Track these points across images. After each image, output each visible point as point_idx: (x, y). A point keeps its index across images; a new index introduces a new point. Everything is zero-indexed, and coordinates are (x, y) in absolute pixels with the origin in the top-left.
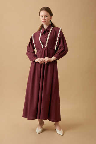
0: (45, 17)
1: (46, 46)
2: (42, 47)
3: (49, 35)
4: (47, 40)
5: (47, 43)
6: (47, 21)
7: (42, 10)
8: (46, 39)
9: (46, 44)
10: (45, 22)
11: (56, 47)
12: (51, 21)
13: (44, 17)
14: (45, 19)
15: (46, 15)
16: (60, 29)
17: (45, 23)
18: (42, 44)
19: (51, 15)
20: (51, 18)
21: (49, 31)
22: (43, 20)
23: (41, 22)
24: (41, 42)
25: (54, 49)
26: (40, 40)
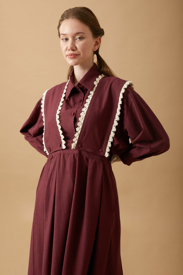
0: (74, 39)
1: (73, 146)
2: (61, 146)
3: (87, 106)
4: (78, 124)
5: (77, 135)
6: (82, 55)
7: (64, 17)
8: (76, 121)
9: (74, 137)
10: (74, 56)
11: (108, 150)
12: (96, 52)
13: (70, 39)
15: (77, 34)
18: (62, 137)
19: (97, 32)
20: (97, 44)
21: (87, 90)
22: (69, 50)
23: (65, 56)
24: (62, 129)
25: (102, 155)
26: (59, 122)
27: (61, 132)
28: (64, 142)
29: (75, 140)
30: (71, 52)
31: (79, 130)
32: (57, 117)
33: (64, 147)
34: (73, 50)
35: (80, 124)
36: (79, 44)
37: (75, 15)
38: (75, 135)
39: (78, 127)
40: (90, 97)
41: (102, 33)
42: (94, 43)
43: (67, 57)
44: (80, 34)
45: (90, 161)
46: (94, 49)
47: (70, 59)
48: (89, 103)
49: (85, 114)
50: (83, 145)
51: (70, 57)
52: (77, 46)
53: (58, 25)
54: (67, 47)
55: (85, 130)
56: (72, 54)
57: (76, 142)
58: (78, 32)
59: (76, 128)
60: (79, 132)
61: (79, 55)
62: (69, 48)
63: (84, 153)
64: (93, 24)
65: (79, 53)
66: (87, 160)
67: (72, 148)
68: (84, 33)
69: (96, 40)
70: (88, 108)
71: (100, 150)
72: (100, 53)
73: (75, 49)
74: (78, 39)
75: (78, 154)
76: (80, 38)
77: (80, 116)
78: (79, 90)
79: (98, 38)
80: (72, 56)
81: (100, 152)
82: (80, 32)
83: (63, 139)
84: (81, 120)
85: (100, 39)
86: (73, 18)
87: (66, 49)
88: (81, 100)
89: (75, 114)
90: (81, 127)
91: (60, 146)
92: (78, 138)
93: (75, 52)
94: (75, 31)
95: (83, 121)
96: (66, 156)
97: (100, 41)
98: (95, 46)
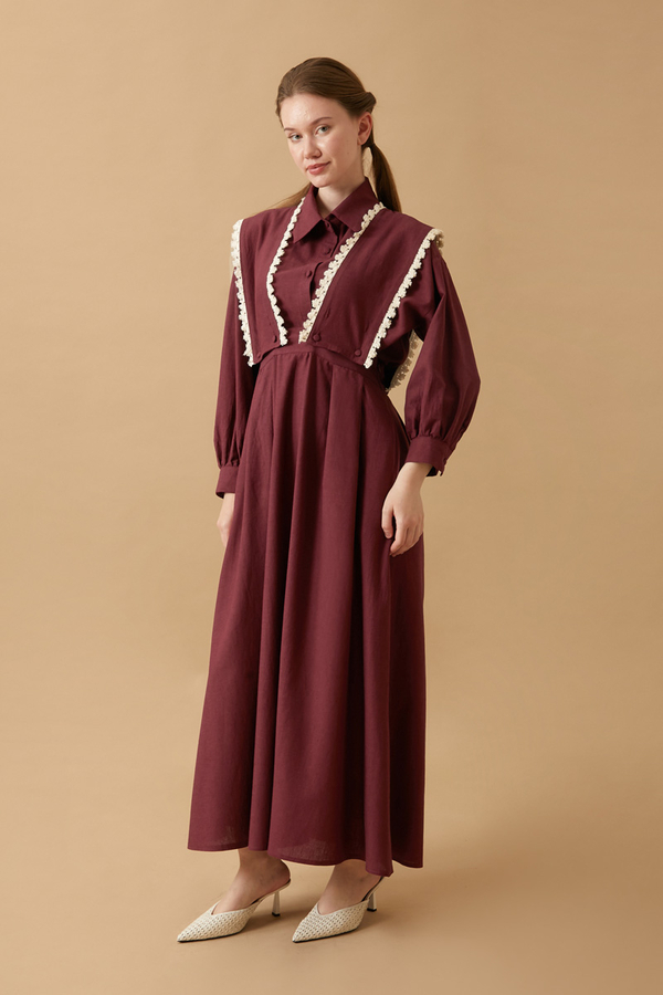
0: (312, 133)
1: (303, 336)
2: (277, 339)
3: (340, 258)
4: (318, 292)
5: (312, 316)
6: (334, 162)
8: (314, 286)
9: (306, 319)
11: (372, 353)
12: (370, 143)
13: (306, 137)
15: (316, 123)
16: (431, 236)
17: (326, 177)
18: (280, 321)
20: (366, 128)
21: (346, 228)
22: (307, 158)
24: (279, 304)
25: (359, 362)
26: (272, 290)
27: (276, 310)
28: (283, 331)
29: (308, 326)
30: (313, 162)
31: (317, 304)
32: (270, 279)
33: (283, 341)
34: (315, 157)
35: (321, 293)
36: (324, 142)
38: (309, 315)
41: (370, 103)
43: (308, 172)
44: (322, 122)
45: (336, 369)
46: (360, 141)
50: (322, 336)
51: (312, 170)
52: (321, 146)
53: (276, 107)
54: (303, 153)
55: (330, 304)
56: (316, 165)
57: (310, 329)
58: (316, 118)
59: (312, 301)
60: (318, 309)
61: (329, 163)
62: (306, 153)
63: (323, 353)
65: (329, 160)
66: (330, 368)
67: (300, 340)
68: (329, 117)
69: (360, 121)
70: (342, 264)
71: (357, 353)
73: (317, 153)
74: (320, 131)
75: (310, 353)
76: (323, 129)
77: (323, 277)
78: (330, 228)
79: (365, 117)
81: (355, 356)
82: (322, 116)
83: (282, 326)
84: (325, 284)
85: (369, 118)
86: (301, 93)
87: (303, 157)
89: (313, 273)
90: (322, 298)
91: (275, 340)
92: (313, 320)
93: (320, 161)
94: (310, 118)
95: (328, 287)
96: (285, 359)
97: (370, 121)
98: (360, 134)
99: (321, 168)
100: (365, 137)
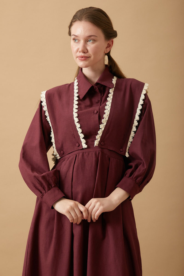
0: (86, 41)
1: (96, 143)
3: (109, 104)
4: (103, 121)
5: (100, 132)
6: (92, 58)
7: (77, 17)
8: (100, 118)
9: (97, 134)
12: (108, 54)
13: (82, 42)
14: (85, 51)
17: (86, 63)
18: (82, 136)
19: (110, 34)
20: (109, 46)
22: (80, 52)
23: (75, 57)
24: (81, 127)
25: (123, 154)
26: (78, 120)
27: (80, 131)
28: (83, 141)
29: (98, 137)
30: (83, 54)
31: (102, 127)
33: (85, 146)
34: (84, 52)
35: (104, 121)
36: (91, 46)
37: (88, 18)
38: (99, 132)
39: (102, 124)
40: (111, 96)
41: (115, 35)
42: (106, 46)
43: (78, 58)
44: (92, 37)
45: (111, 160)
46: (105, 51)
47: (80, 61)
48: (111, 102)
49: (109, 112)
50: (105, 142)
51: (80, 58)
52: (89, 48)
54: (78, 49)
55: (109, 127)
56: (83, 56)
57: (99, 140)
58: (90, 35)
59: (100, 125)
60: (103, 129)
62: (80, 50)
63: (105, 151)
64: (105, 27)
65: (90, 56)
67: (95, 145)
68: (96, 36)
69: (108, 42)
70: (111, 106)
72: (112, 55)
73: (86, 51)
75: (100, 151)
77: (105, 113)
78: (97, 90)
79: (111, 41)
80: (83, 58)
81: (121, 151)
82: (93, 35)
83: (83, 138)
84: (106, 117)
85: (112, 42)
86: (86, 21)
87: (77, 51)
88: (99, 101)
89: (98, 112)
90: (105, 124)
91: (79, 146)
92: (101, 135)
93: (86, 55)
94: (87, 34)
95: (108, 118)
96: (85, 155)
97: (112, 43)
98: (106, 48)
99: (85, 58)
100: (108, 50)
